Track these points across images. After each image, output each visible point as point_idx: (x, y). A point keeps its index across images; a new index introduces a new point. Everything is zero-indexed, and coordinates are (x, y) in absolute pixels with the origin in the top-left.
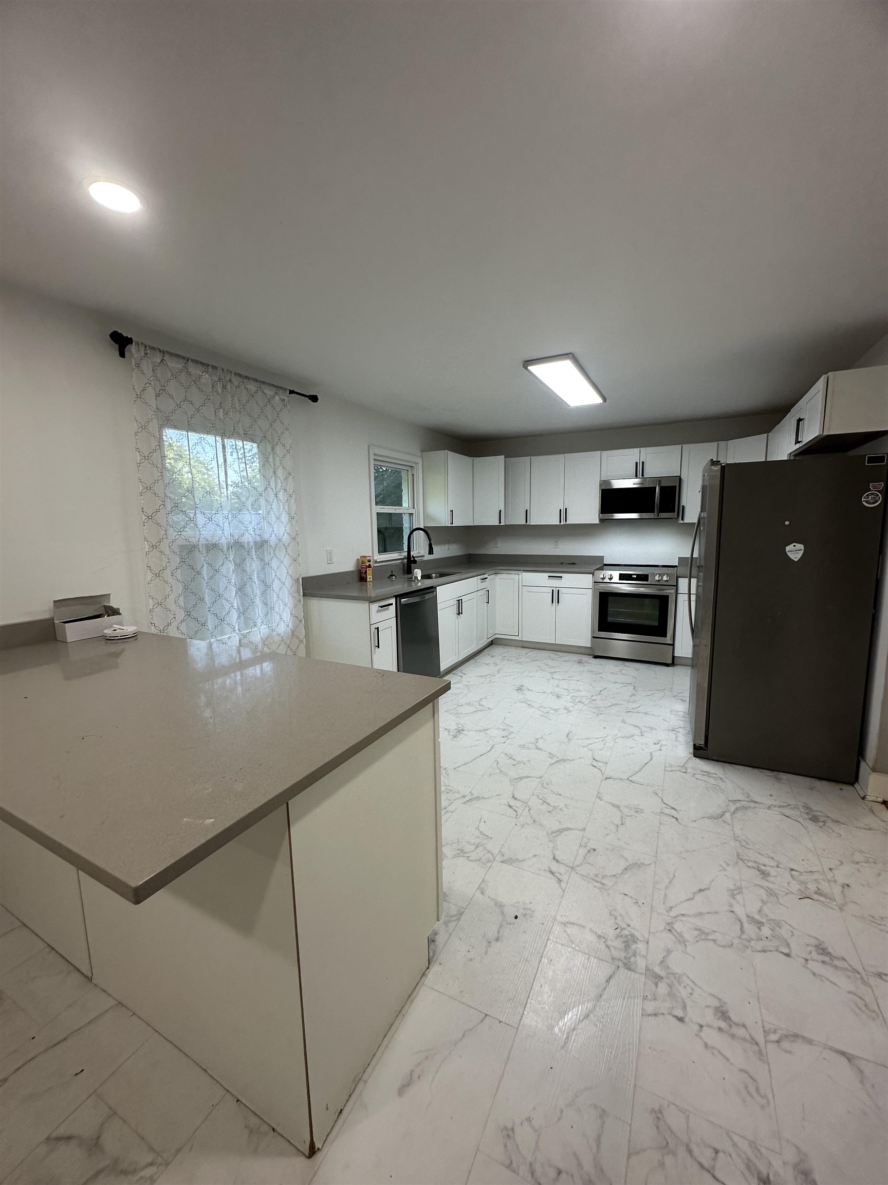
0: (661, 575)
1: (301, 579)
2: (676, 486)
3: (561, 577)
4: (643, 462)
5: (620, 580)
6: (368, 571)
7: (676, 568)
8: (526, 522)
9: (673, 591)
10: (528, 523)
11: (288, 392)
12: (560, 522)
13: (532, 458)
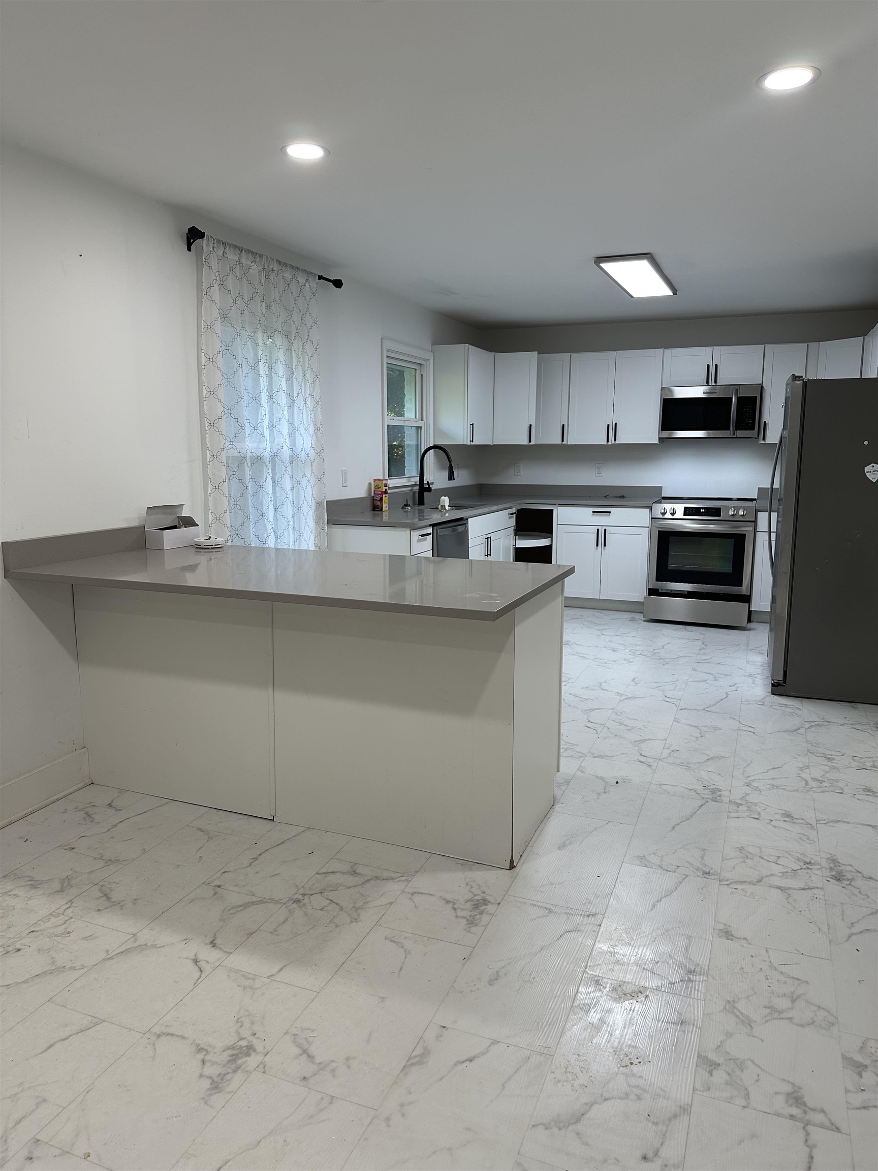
0: (736, 509)
1: (325, 503)
2: (757, 397)
3: (610, 512)
4: (716, 365)
5: (685, 515)
6: (384, 498)
7: (755, 502)
8: (563, 441)
9: (751, 529)
10: (565, 442)
11: (317, 278)
12: (608, 441)
13: (573, 355)
